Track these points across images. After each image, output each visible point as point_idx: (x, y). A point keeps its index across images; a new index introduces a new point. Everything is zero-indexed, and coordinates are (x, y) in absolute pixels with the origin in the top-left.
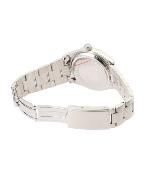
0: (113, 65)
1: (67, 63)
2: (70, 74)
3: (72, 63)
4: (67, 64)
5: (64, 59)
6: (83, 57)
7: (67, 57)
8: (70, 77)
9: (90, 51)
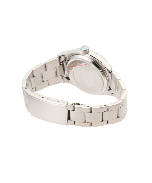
1: (63, 62)
3: (67, 62)
7: (62, 56)
8: (64, 77)
9: (87, 54)
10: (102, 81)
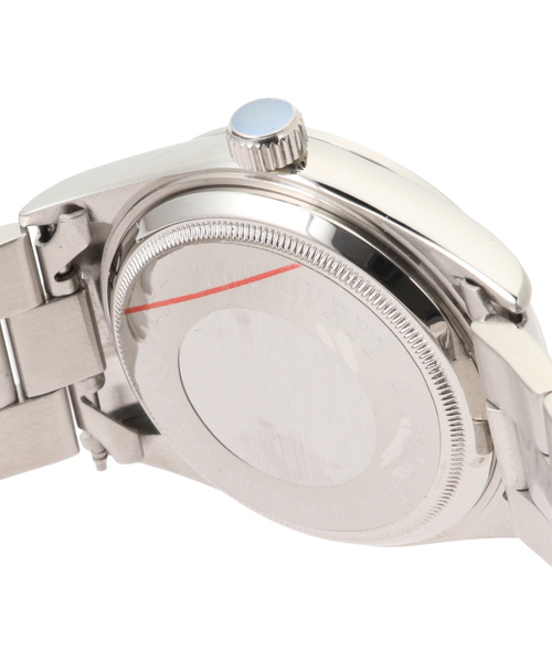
0: (517, 319)
1: (72, 270)
2: (100, 380)
3: (114, 271)
4: (66, 287)
5: (35, 233)
6: (217, 230)
7: (65, 218)
8: (98, 408)
9: (289, 176)
10: (442, 409)
